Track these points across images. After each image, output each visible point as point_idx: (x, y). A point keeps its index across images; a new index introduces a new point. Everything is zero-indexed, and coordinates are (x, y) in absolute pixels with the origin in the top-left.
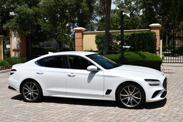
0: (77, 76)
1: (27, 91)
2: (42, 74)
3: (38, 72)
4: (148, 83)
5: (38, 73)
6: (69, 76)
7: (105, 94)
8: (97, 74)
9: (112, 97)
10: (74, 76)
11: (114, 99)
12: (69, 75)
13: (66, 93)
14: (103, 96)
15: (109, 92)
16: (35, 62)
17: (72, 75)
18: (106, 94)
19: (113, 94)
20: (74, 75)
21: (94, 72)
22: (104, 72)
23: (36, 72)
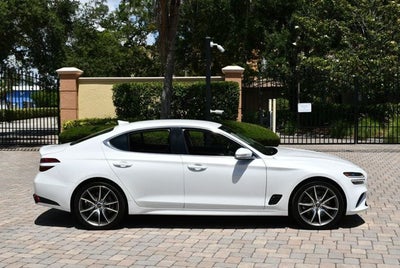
0: (209, 169)
1: (89, 205)
2: (128, 167)
3: (118, 163)
4: (349, 179)
5: (119, 166)
6: (193, 169)
7: (267, 204)
8: (252, 164)
9: (282, 209)
10: (203, 170)
11: (286, 213)
12: (190, 169)
13: (184, 206)
14: (264, 207)
15: (275, 199)
16: (105, 143)
17: (198, 168)
18: (270, 203)
19: (284, 203)
20: (203, 167)
21: (244, 161)
22: (263, 160)
23: (112, 163)
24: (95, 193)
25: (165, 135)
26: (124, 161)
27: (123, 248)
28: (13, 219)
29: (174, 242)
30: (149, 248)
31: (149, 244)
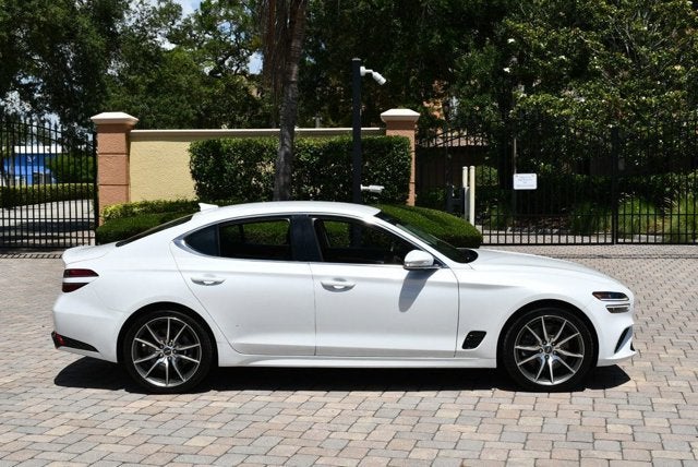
0: (359, 287)
1: (149, 351)
2: (216, 283)
3: (199, 277)
4: (603, 304)
5: (202, 283)
6: (330, 288)
7: (460, 348)
8: (433, 278)
9: (486, 356)
10: (347, 288)
11: (492, 364)
12: (326, 287)
13: (315, 352)
14: (455, 353)
15: (474, 339)
17: (339, 284)
18: (465, 346)
19: (489, 346)
20: (348, 284)
21: (420, 273)
22: (453, 272)
23: (188, 277)
24: (160, 328)
25: (282, 229)
26: (210, 274)
27: (209, 425)
28: (17, 376)
29: (297, 413)
30: (254, 425)
31: (254, 418)
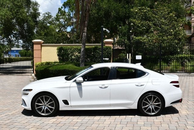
29: (98, 123)
30: (87, 127)
31: (87, 125)
